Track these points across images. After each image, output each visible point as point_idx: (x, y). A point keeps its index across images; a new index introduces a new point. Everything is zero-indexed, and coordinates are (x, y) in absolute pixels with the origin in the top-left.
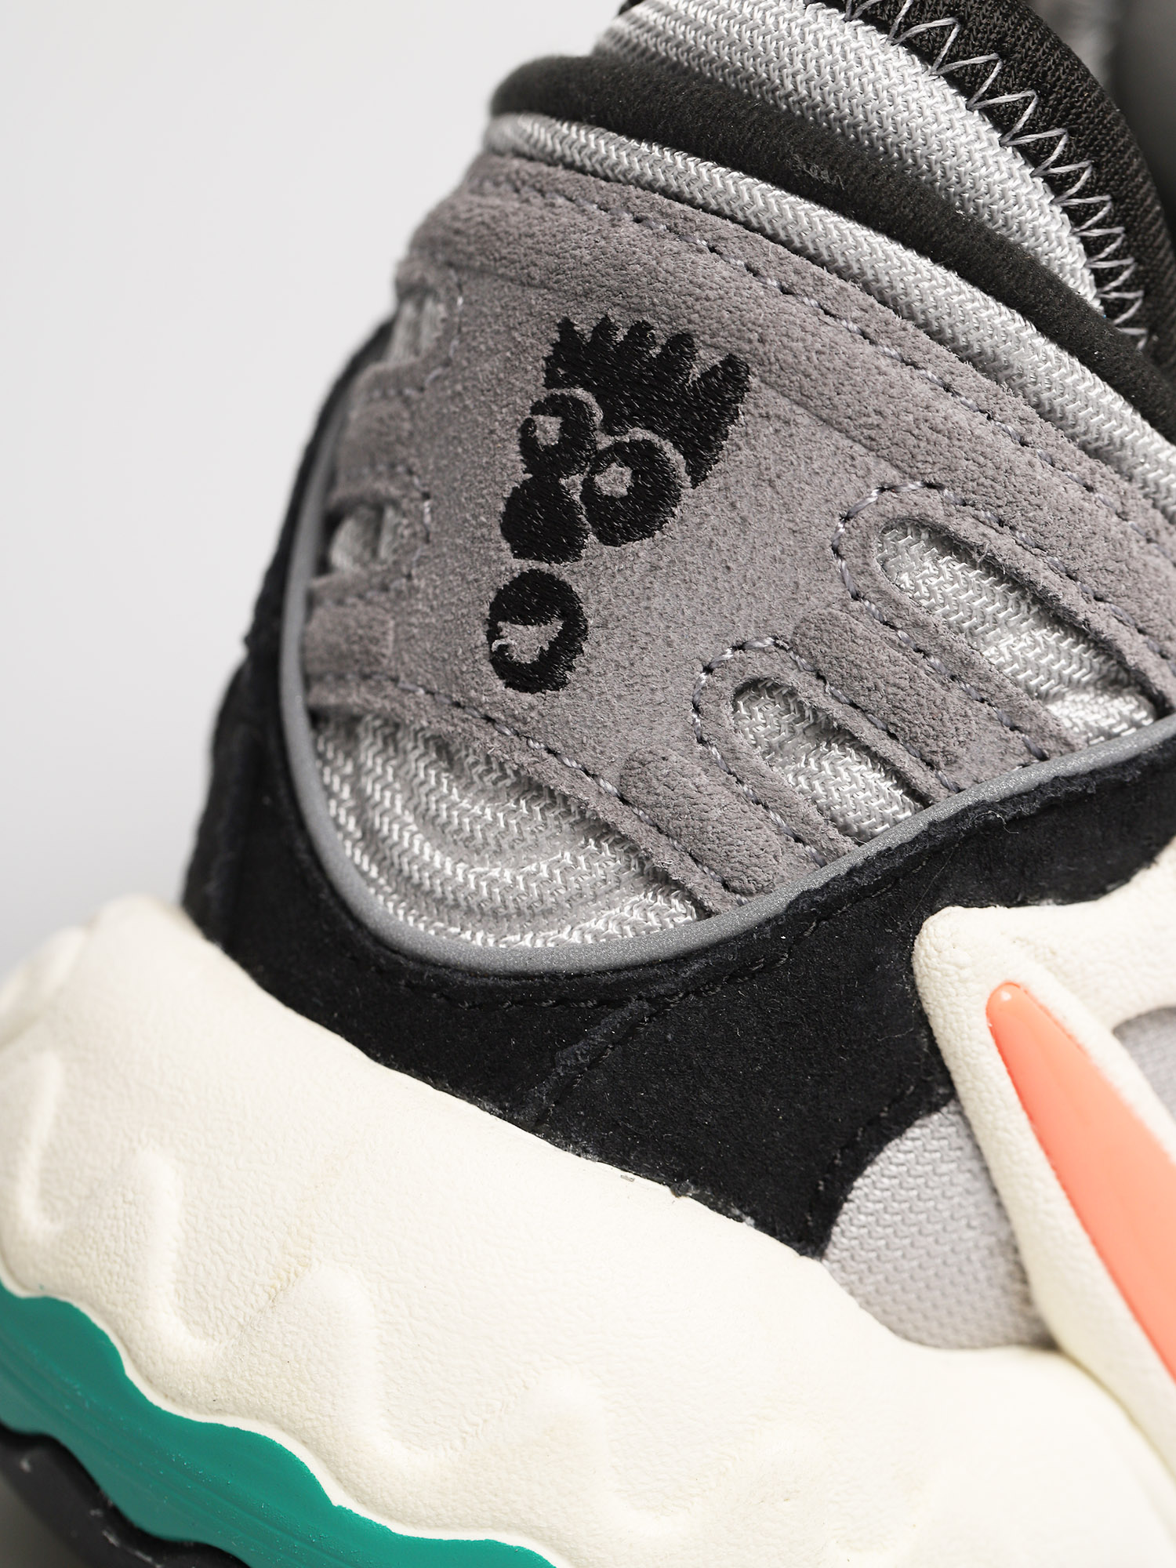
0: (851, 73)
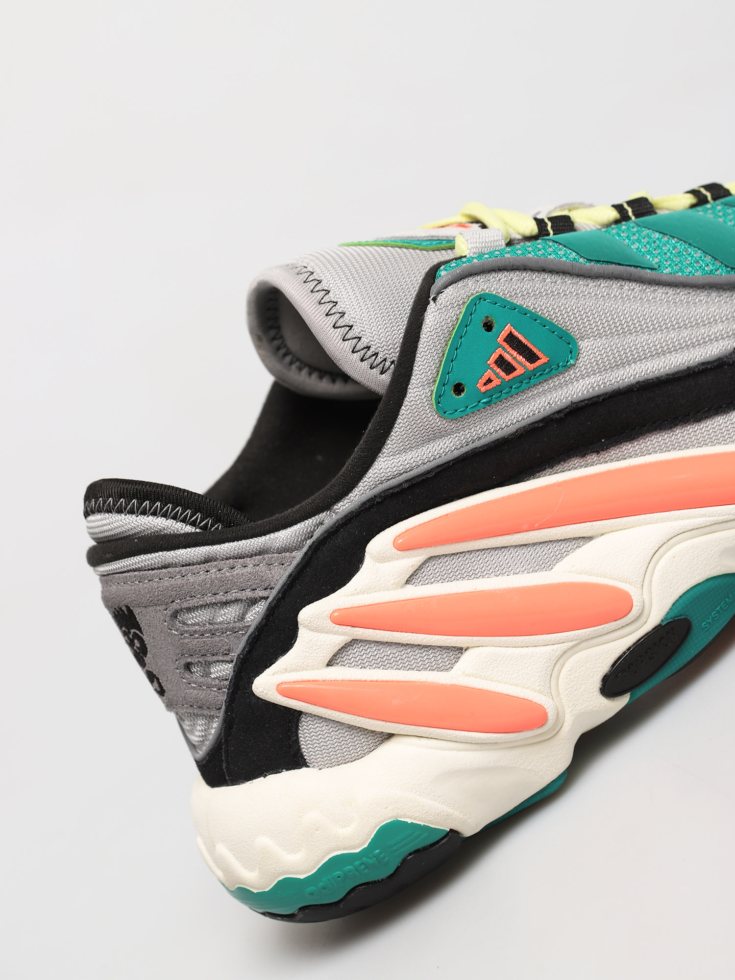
0: (159, 525)
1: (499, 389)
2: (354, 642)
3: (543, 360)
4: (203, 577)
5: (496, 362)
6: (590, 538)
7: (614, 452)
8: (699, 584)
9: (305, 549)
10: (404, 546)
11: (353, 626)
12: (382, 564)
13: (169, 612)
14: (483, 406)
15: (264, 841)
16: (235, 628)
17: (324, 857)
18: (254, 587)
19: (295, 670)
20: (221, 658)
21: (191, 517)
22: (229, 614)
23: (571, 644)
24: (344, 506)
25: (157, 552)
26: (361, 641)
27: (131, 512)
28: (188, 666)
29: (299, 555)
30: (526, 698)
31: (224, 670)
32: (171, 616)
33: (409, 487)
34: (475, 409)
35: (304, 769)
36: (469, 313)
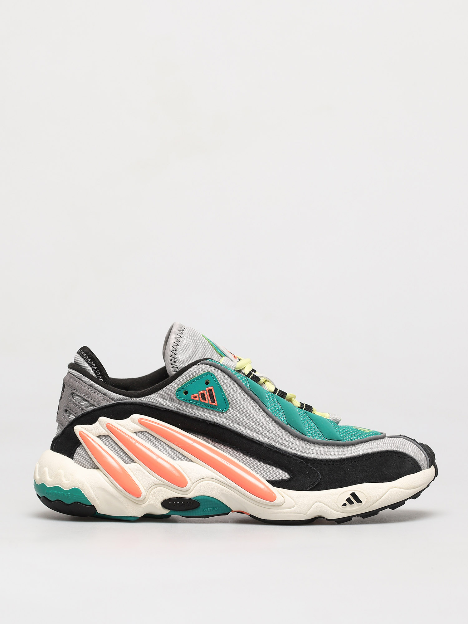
1: (197, 402)
2: (108, 436)
3: (216, 404)
4: (86, 389)
5: (201, 394)
6: (192, 461)
7: (217, 445)
8: (210, 497)
9: (115, 402)
10: (141, 423)
11: (110, 431)
12: (132, 422)
13: (71, 392)
14: (189, 402)
15: (46, 469)
16: (83, 408)
17: (56, 484)
18: (95, 401)
19: (88, 431)
20: (74, 414)
21: (97, 372)
22: (84, 404)
23: (162, 483)
24: (135, 400)
25: (81, 374)
26: (111, 438)
27: (84, 359)
28: (66, 411)
29: (113, 402)
30: (139, 486)
31: (72, 417)
32: (71, 393)
33: (154, 408)
34: (186, 401)
35: (71, 459)
36: (204, 375)
